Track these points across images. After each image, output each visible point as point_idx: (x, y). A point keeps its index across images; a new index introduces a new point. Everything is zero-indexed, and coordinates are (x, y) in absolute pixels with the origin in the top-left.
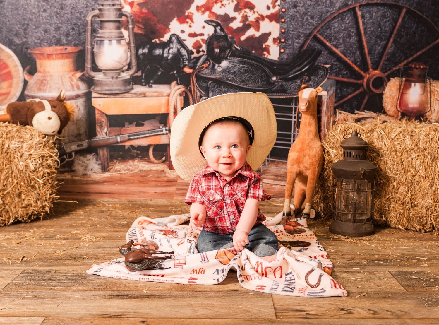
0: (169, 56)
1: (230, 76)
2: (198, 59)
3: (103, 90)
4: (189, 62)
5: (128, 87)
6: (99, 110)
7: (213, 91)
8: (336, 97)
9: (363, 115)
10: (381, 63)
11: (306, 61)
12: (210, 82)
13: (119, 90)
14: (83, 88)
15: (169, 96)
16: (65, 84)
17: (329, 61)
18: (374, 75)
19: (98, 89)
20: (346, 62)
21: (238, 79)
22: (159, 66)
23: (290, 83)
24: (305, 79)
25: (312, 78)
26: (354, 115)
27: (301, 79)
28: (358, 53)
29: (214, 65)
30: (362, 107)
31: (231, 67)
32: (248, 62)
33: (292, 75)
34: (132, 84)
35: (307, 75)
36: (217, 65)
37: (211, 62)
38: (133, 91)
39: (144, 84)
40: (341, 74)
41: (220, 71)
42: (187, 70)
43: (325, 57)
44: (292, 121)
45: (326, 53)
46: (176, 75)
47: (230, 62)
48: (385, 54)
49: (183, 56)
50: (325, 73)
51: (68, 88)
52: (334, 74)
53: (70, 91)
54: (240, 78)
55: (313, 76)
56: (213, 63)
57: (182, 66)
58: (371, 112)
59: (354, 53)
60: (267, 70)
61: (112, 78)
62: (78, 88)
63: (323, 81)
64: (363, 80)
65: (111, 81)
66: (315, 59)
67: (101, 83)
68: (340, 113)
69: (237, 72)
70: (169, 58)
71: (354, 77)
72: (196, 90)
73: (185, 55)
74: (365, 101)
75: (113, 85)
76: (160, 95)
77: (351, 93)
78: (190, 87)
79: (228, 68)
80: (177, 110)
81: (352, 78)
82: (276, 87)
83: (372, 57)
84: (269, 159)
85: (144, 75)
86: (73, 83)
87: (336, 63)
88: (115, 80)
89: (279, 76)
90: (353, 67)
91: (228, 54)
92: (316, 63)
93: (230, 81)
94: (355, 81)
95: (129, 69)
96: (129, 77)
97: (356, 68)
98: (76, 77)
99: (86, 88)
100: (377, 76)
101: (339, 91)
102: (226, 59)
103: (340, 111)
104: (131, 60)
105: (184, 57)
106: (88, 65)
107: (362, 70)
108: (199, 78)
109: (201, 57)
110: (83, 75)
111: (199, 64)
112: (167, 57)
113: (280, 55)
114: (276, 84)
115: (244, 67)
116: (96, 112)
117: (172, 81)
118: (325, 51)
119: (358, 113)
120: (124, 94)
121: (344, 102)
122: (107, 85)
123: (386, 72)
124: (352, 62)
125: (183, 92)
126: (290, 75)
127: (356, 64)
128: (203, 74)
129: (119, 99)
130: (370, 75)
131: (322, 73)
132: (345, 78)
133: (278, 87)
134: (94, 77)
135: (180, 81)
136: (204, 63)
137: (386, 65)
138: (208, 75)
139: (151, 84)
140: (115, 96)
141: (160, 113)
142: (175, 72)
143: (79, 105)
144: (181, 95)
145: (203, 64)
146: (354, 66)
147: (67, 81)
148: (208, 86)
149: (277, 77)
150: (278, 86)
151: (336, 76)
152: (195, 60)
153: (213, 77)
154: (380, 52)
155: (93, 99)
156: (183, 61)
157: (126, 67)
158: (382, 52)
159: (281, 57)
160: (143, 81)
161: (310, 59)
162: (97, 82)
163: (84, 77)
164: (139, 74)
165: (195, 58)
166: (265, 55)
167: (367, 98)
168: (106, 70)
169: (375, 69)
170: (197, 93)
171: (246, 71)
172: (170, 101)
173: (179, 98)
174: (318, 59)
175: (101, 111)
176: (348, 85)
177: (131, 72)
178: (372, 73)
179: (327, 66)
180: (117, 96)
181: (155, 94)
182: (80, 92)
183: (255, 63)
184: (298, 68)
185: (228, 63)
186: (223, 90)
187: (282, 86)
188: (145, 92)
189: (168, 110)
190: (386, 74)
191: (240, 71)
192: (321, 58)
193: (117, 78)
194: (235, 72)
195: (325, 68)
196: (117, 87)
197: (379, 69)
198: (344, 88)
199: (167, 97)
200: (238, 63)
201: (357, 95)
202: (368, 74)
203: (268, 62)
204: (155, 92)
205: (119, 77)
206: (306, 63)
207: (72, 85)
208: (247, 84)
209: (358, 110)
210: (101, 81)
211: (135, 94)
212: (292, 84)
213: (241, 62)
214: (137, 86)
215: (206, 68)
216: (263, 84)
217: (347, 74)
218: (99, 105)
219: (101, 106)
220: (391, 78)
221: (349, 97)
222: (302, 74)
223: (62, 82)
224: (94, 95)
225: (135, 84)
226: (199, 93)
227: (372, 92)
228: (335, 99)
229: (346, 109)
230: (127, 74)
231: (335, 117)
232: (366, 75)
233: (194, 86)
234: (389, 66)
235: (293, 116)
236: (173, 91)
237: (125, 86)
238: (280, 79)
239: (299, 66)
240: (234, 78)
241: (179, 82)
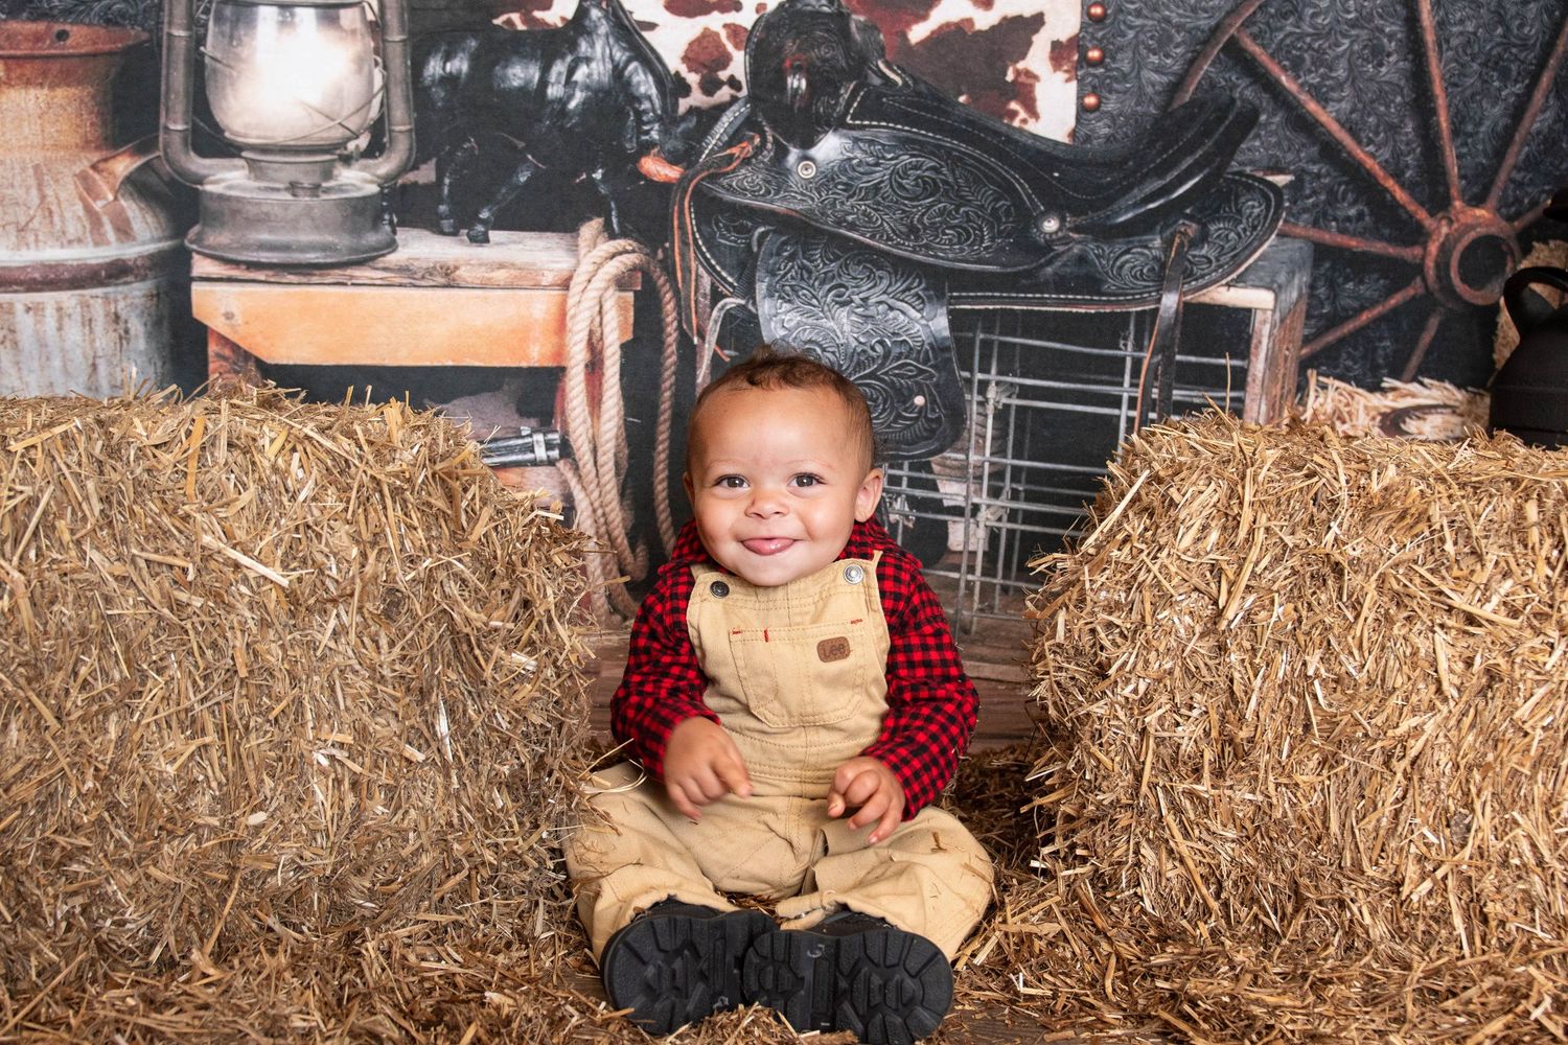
0: (571, 97)
1: (854, 208)
2: (707, 118)
3: (247, 247)
4: (664, 132)
5: (372, 238)
6: (225, 341)
7: (773, 274)
8: (1309, 316)
9: (1413, 396)
10: (1502, 176)
11: (1192, 153)
12: (762, 229)
13: (325, 248)
14: (146, 236)
15: (565, 285)
16: (54, 208)
17: (1290, 157)
18: (1471, 227)
19: (219, 238)
20: (1360, 165)
21: (888, 221)
22: (521, 145)
23: (1119, 247)
24: (1185, 234)
25: (1212, 228)
26: (1378, 395)
27: (1168, 233)
28: (1409, 127)
29: (781, 153)
30: (1415, 361)
31: (860, 163)
32: (940, 147)
33: (1130, 215)
34: (391, 222)
35: (1190, 218)
36: (794, 154)
37: (770, 138)
38: (392, 259)
39: (446, 224)
40: (1335, 219)
41: (809, 181)
42: (657, 168)
43: (1273, 140)
44: (1118, 417)
45: (1277, 119)
46: (603, 190)
47: (856, 140)
48: (1517, 138)
49: (638, 100)
50: (1268, 209)
51: (73, 229)
52: (1305, 216)
53: (79, 241)
54: (898, 215)
55: (1219, 220)
56: (776, 142)
57: (631, 146)
58: (1447, 385)
59: (1393, 129)
60: (1022, 187)
61: (293, 187)
62: (124, 231)
63: (1261, 245)
64: (1425, 246)
65: (285, 206)
66: (1229, 146)
67: (235, 213)
68: (1324, 387)
69: (886, 188)
70: (572, 105)
71: (1387, 232)
72: (693, 264)
73: (649, 98)
74: (1426, 338)
75: (294, 224)
76: (524, 280)
77: (1374, 303)
78: (665, 250)
79: (846, 165)
80: (601, 352)
81: (1382, 238)
82: (1058, 263)
83: (1465, 150)
84: (1008, 583)
85: (447, 181)
86: (98, 206)
87: (1315, 169)
88: (305, 199)
89: (1075, 214)
90: (1386, 190)
91: (849, 104)
92: (1234, 166)
93: (852, 227)
94: (1391, 250)
95: (375, 149)
96: (374, 189)
97: (1401, 195)
98: (111, 173)
99: (157, 234)
100: (1481, 231)
101: (1322, 291)
102: (839, 125)
103: (1321, 379)
104: (385, 105)
105: (646, 105)
106: (176, 124)
107: (1422, 204)
108: (709, 208)
109: (721, 108)
110: (147, 165)
111: (712, 142)
112: (562, 102)
113: (1078, 119)
114: (1061, 249)
115: (916, 168)
116: (213, 348)
117: (584, 218)
118: (1275, 115)
119: (1394, 389)
120: (349, 272)
121: (1342, 341)
122: (263, 220)
123: (1518, 215)
124: (1385, 165)
125: (634, 269)
126: (1118, 214)
127: (1397, 175)
128: (730, 189)
129: (322, 295)
130: (1456, 225)
131: (1257, 211)
132: (1354, 235)
133: (1065, 265)
134: (201, 180)
135: (618, 217)
136: (735, 138)
137: (1520, 185)
138: (755, 197)
139: (480, 228)
140: (304, 279)
141: (524, 364)
142: (598, 175)
143: (123, 315)
144: (621, 283)
145: (729, 144)
146: (1390, 183)
147: (66, 193)
148: (749, 245)
149: (1063, 220)
150: (1065, 258)
151: (1315, 224)
152: (692, 123)
153: (778, 206)
154: (1499, 128)
155: (196, 287)
156: (639, 122)
157: (363, 142)
158: (1506, 127)
159: (1083, 131)
160: (443, 208)
161: (1209, 143)
162: (214, 206)
163: (153, 180)
164: (426, 174)
165: (693, 111)
166: (1013, 114)
167: (1433, 323)
168: (264, 149)
169: (1477, 200)
170: (698, 276)
171: (929, 188)
172: (571, 313)
173: (612, 300)
174: (1243, 146)
175: (235, 347)
176: (1360, 265)
177: (385, 166)
178: (1461, 216)
179: (1281, 180)
180: (315, 279)
181: (501, 276)
182: (131, 252)
183: (970, 150)
184: (1159, 184)
185: (848, 143)
186: (820, 266)
187: (1082, 259)
188: (451, 264)
189: (560, 351)
190: (1516, 223)
191: (901, 186)
192: (1257, 143)
193: (315, 189)
194: (877, 188)
195: (1272, 186)
196: (310, 238)
197: (1493, 200)
198: (1347, 280)
199: (556, 293)
200: (892, 149)
201: (1395, 311)
202: (1444, 222)
203: (1025, 148)
204: (501, 266)
205: (324, 185)
206: (1189, 161)
207: (88, 209)
208: (927, 247)
209: (1397, 375)
210: (238, 199)
211: (403, 270)
212: (1127, 252)
213: (905, 143)
214: (415, 232)
215: (746, 162)
216: (1001, 249)
217: (1360, 216)
218: (229, 316)
219: (239, 320)
220: (1535, 244)
221: (1365, 317)
222: (1174, 210)
223: (43, 197)
224: (201, 266)
225: (403, 223)
226: (706, 281)
227: (1458, 298)
228: (1306, 325)
229: (1348, 369)
230: (368, 176)
231: (1303, 402)
232: (1438, 228)
233: (685, 243)
234: (1530, 190)
235: (1125, 396)
236: (585, 268)
237: (356, 231)
238: (1076, 229)
239: (1160, 171)
240: (868, 216)
241: (615, 220)
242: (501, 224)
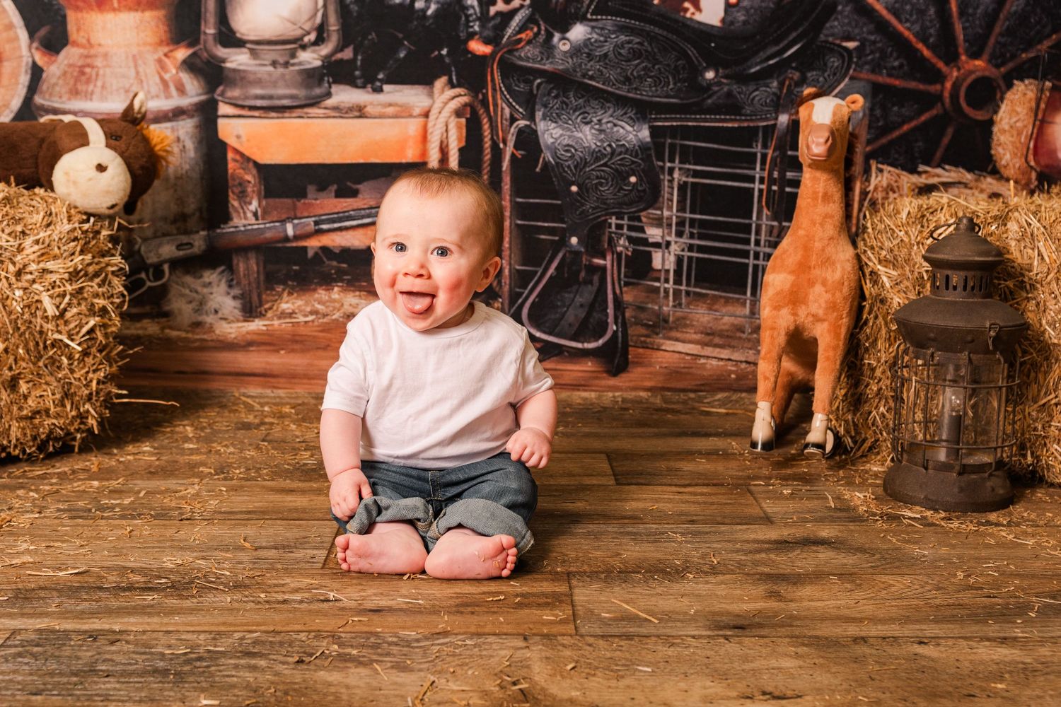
0: (428, 8)
1: (593, 67)
2: (507, 17)
3: (247, 98)
4: (482, 26)
5: (318, 91)
6: (236, 151)
7: (545, 106)
8: (870, 127)
9: (938, 176)
10: (992, 40)
11: (796, 29)
12: (539, 81)
13: (292, 97)
14: (193, 92)
15: (426, 115)
16: (143, 78)
17: (857, 31)
18: (971, 72)
19: (235, 93)
20: (900, 35)
21: (612, 74)
22: (400, 36)
23: (751, 88)
24: (792, 78)
25: (809, 75)
26: (916, 176)
27: (781, 78)
28: (932, 11)
29: (550, 36)
30: (939, 154)
31: (596, 41)
32: (642, 30)
33: (758, 68)
34: (328, 82)
35: (796, 69)
36: (557, 36)
37: (543, 28)
38: (330, 102)
39: (359, 82)
40: (886, 68)
41: (566, 52)
42: (478, 47)
43: (846, 21)
44: (753, 189)
45: (848, 8)
46: (447, 60)
47: (593, 28)
48: (1002, 16)
49: (467, 8)
50: (843, 62)
51: (154, 90)
52: (867, 67)
53: (157, 96)
54: (619, 70)
55: (813, 69)
56: (546, 30)
57: (463, 35)
58: (961, 170)
59: (922, 13)
60: (692, 52)
61: (274, 64)
62: (181, 90)
63: (839, 84)
64: (943, 84)
65: (270, 74)
66: (818, 26)
67: (242, 79)
68: (881, 171)
69: (611, 55)
70: (429, 12)
71: (918, 75)
72: (499, 102)
73: (473, 7)
74: (946, 140)
75: (274, 84)
76: (404, 113)
77: (911, 119)
78: (483, 94)
79: (587, 42)
80: (447, 153)
81: (915, 79)
82: (715, 98)
83: (967, 24)
84: (690, 289)
85: (359, 58)
86: (167, 76)
87: (872, 38)
88: (281, 70)
89: (725, 68)
90: (917, 50)
91: (589, 6)
92: (822, 37)
93: (591, 78)
94: (921, 87)
95: (320, 40)
96: (318, 63)
97: (926, 53)
98: (175, 58)
99: (200, 91)
100: (979, 74)
101: (878, 112)
102: (583, 19)
103: (880, 166)
104: (325, 16)
105: (471, 11)
106: (210, 30)
107: (940, 58)
108: (510, 70)
109: (514, 12)
110: (194, 54)
111: (509, 31)
112: (424, 11)
113: (726, 11)
114: (716, 89)
115: (629, 42)
116: (230, 155)
117: (438, 77)
118: (847, 6)
119: (926, 172)
120: (306, 110)
121: (891, 142)
122: (259, 82)
123: (1003, 64)
124: (916, 35)
125: (466, 105)
126: (750, 67)
127: (925, 41)
128: (520, 58)
129: (292, 123)
130: (962, 71)
131: (836, 64)
132: (897, 77)
133: (719, 98)
134: (224, 61)
135: (456, 75)
136: (522, 28)
137: (1004, 45)
138: (534, 61)
139: (378, 84)
140: (280, 115)
141: (404, 161)
142: (444, 52)
143: (182, 138)
144: (458, 113)
145: (519, 32)
146: (920, 46)
147: (150, 69)
148: (531, 90)
149: (717, 72)
150: (719, 94)
151: (873, 71)
152: (498, 20)
153: (548, 67)
154: (990, 10)
155: (221, 122)
156: (468, 21)
157: (313, 37)
158: (994, 10)
159: (729, 19)
160: (357, 73)
161: (806, 24)
162: (231, 75)
163: (198, 61)
164: (348, 54)
165: (498, 13)
166: (686, 10)
167: (950, 131)
168: (258, 43)
169: (975, 55)
170: (502, 109)
171: (636, 54)
172: (430, 130)
173: (453, 123)
174: (828, 25)
175: (242, 154)
176: (902, 96)
177: (325, 50)
178: (966, 66)
179: (851, 45)
180: (287, 115)
181: (390, 110)
182: (185, 102)
183: (660, 32)
184: (775, 49)
185: (589, 29)
186: (574, 102)
187: (729, 94)
188: (362, 104)
189: (424, 153)
190: (1002, 69)
191: (620, 54)
192: (836, 23)
193: (286, 64)
194: (606, 55)
195: (846, 49)
196: (285, 92)
197: (986, 56)
198: (894, 105)
199: (422, 120)
200: (614, 32)
201: (925, 123)
202: (955, 69)
203: (694, 30)
204: (390, 105)
205: (292, 61)
206: (794, 35)
207: (162, 79)
208: (636, 89)
209: (928, 164)
210: (244, 71)
211: (336, 108)
212: (757, 90)
213: (622, 29)
214: (342, 87)
215: (529, 42)
216: (680, 90)
217: (901, 66)
218: (238, 137)
219: (244, 139)
220: (1015, 82)
221: (906, 128)
222: (783, 66)
223: (137, 73)
224: (224, 109)
225: (337, 82)
226: (507, 111)
227: (966, 116)
228: (868, 133)
229: (897, 160)
230: (315, 56)
231: (868, 180)
232: (951, 73)
233: (494, 90)
234: (1010, 48)
235: (757, 176)
236: (438, 105)
237: (309, 86)
238: (726, 77)
239: (777, 42)
240: (601, 72)
241: (454, 78)
242: (390, 81)
